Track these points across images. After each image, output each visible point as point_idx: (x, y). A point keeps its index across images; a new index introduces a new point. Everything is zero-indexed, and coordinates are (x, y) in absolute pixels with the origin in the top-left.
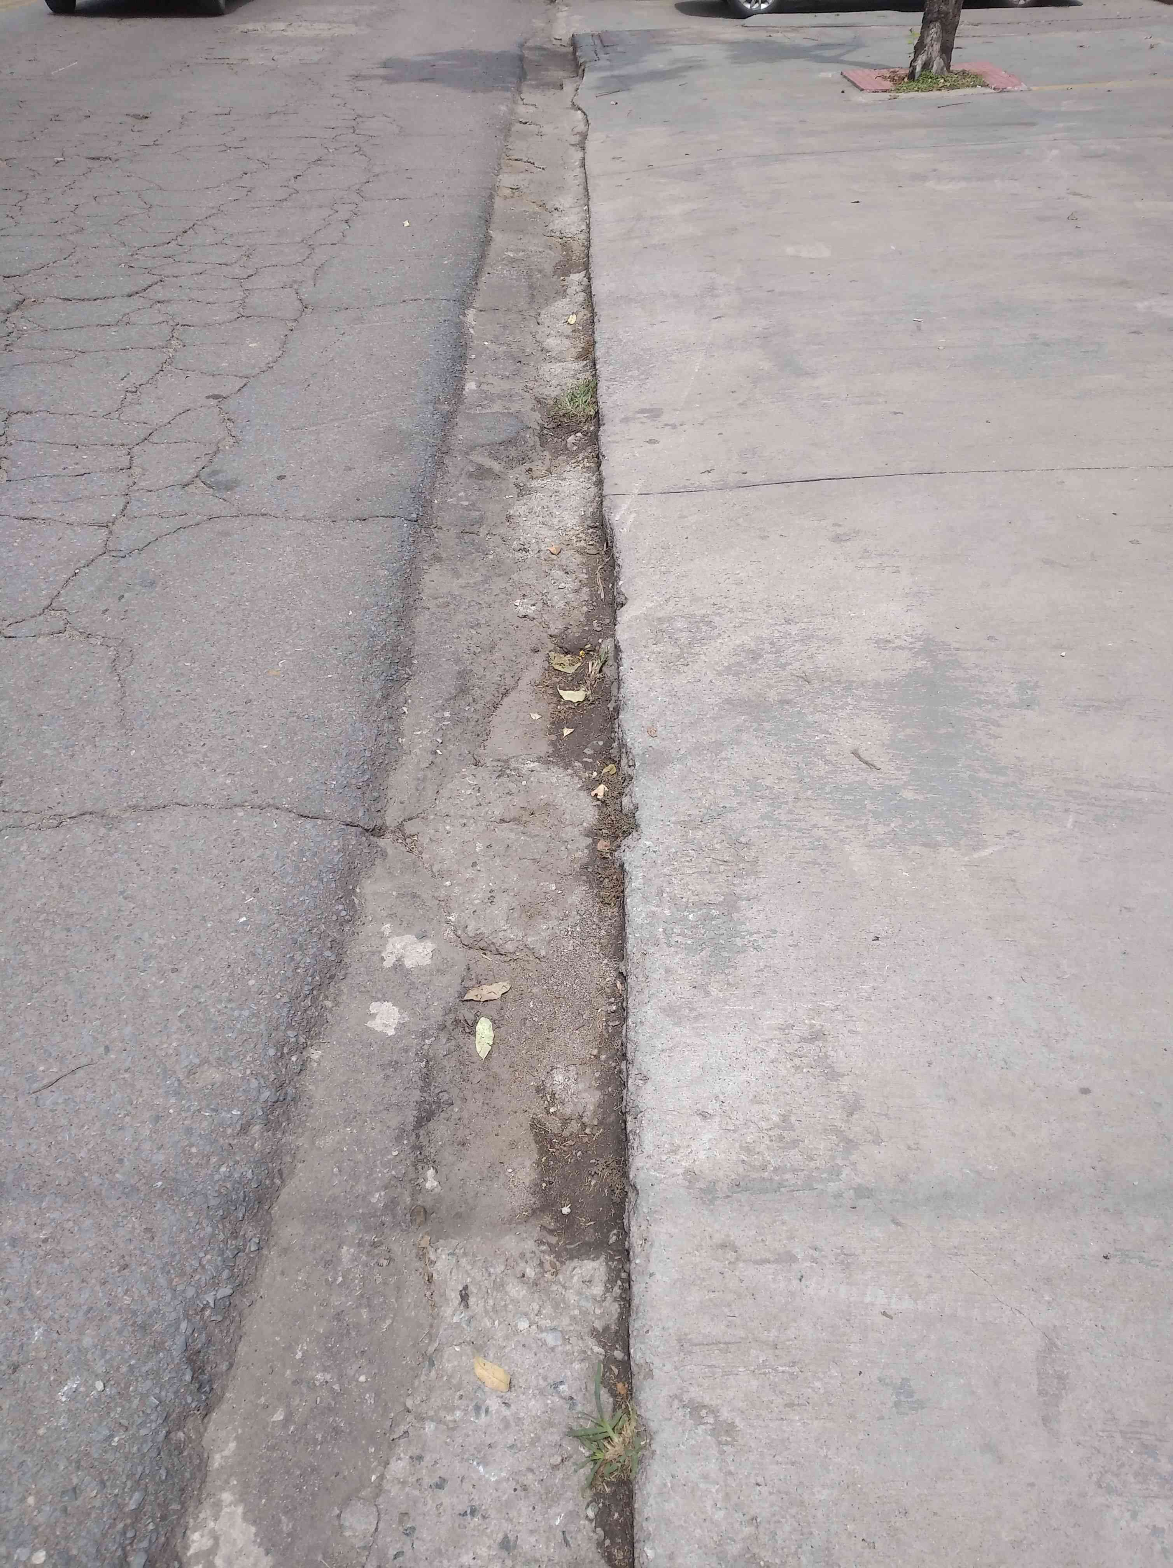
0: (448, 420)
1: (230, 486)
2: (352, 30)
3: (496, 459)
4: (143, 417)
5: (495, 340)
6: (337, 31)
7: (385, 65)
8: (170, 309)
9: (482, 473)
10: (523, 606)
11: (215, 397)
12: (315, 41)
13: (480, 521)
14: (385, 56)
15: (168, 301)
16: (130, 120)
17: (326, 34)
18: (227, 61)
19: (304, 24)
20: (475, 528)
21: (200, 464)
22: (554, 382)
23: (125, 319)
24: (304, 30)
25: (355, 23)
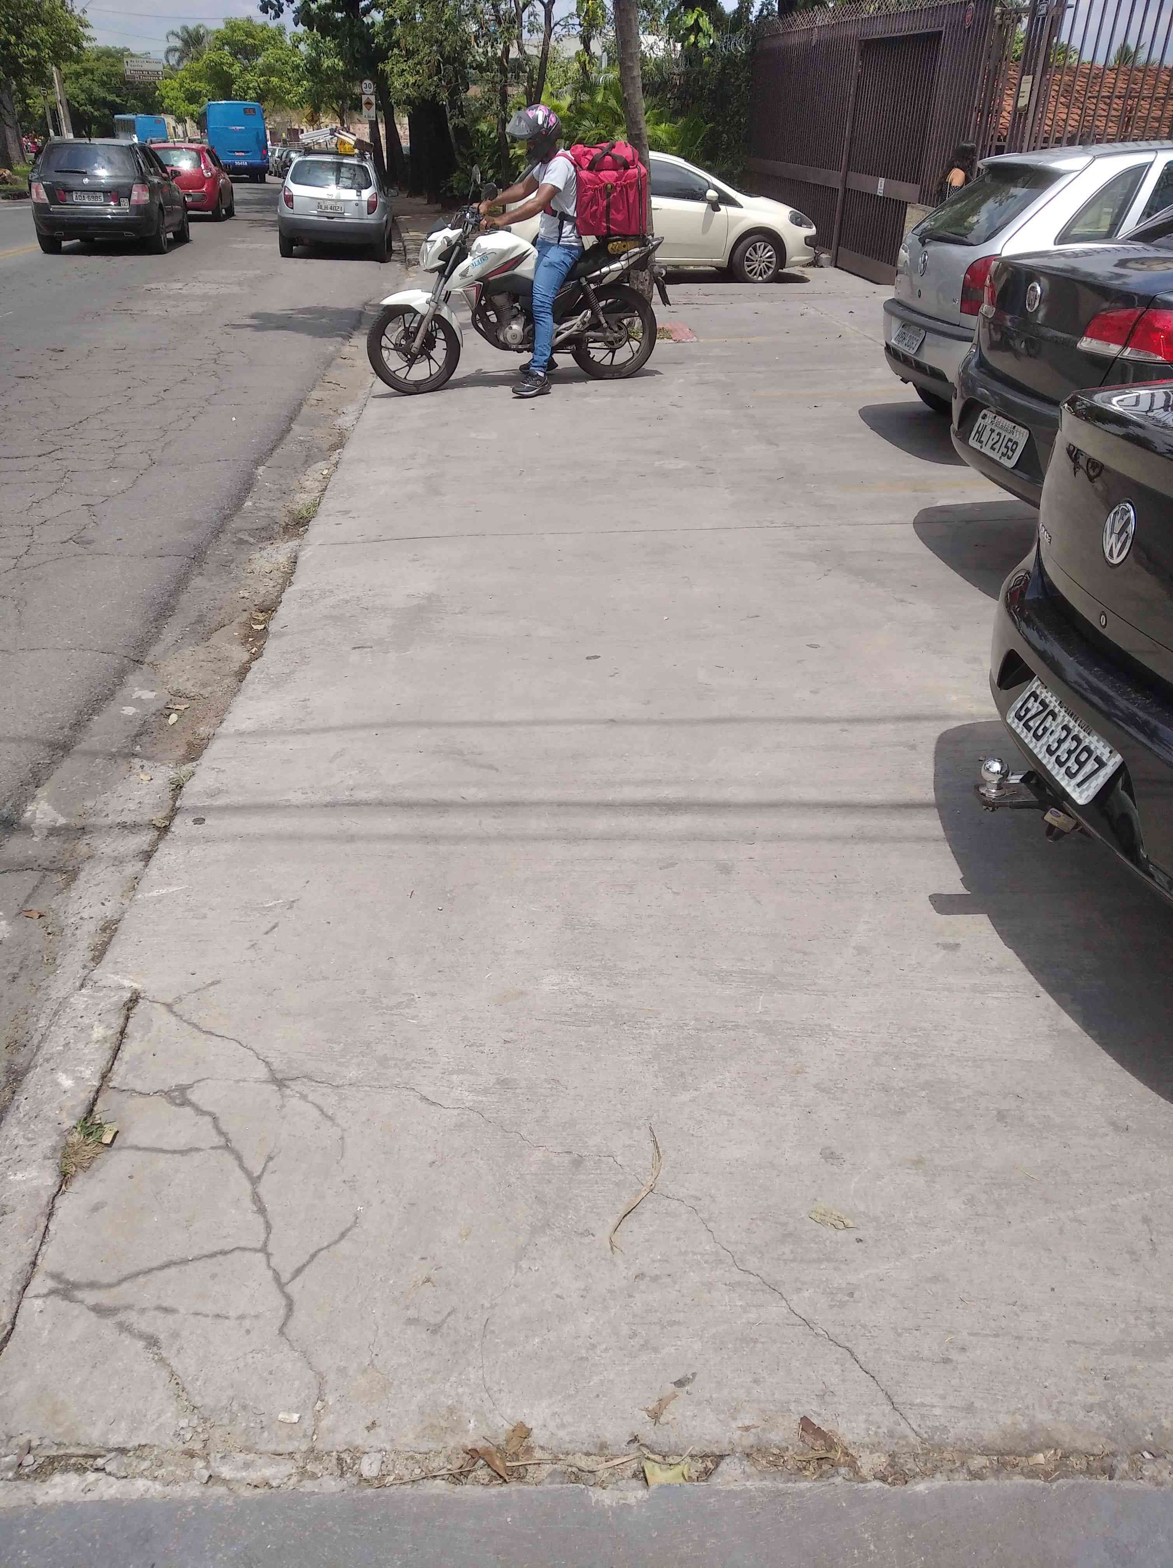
0: (227, 518)
1: (89, 542)
2: (236, 289)
3: (253, 537)
4: (42, 514)
5: (274, 483)
6: (224, 290)
7: (253, 317)
8: (65, 463)
9: (241, 542)
10: (243, 593)
11: (87, 505)
12: (205, 297)
13: (232, 561)
14: (253, 310)
15: (65, 459)
16: (51, 353)
17: (213, 292)
18: (130, 312)
19: (198, 284)
20: (228, 564)
21: (73, 534)
22: (301, 503)
23: (36, 468)
24: (198, 289)
25: (240, 284)
